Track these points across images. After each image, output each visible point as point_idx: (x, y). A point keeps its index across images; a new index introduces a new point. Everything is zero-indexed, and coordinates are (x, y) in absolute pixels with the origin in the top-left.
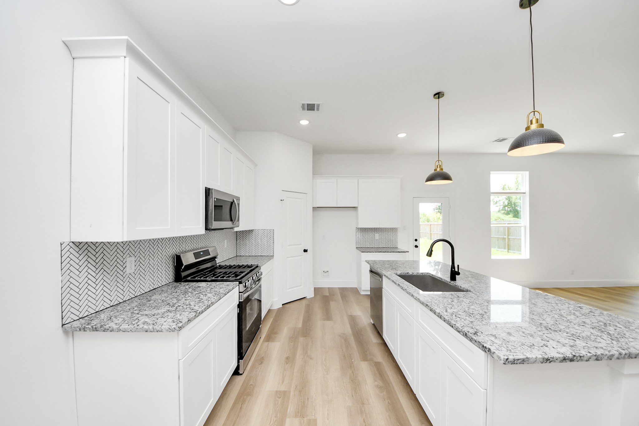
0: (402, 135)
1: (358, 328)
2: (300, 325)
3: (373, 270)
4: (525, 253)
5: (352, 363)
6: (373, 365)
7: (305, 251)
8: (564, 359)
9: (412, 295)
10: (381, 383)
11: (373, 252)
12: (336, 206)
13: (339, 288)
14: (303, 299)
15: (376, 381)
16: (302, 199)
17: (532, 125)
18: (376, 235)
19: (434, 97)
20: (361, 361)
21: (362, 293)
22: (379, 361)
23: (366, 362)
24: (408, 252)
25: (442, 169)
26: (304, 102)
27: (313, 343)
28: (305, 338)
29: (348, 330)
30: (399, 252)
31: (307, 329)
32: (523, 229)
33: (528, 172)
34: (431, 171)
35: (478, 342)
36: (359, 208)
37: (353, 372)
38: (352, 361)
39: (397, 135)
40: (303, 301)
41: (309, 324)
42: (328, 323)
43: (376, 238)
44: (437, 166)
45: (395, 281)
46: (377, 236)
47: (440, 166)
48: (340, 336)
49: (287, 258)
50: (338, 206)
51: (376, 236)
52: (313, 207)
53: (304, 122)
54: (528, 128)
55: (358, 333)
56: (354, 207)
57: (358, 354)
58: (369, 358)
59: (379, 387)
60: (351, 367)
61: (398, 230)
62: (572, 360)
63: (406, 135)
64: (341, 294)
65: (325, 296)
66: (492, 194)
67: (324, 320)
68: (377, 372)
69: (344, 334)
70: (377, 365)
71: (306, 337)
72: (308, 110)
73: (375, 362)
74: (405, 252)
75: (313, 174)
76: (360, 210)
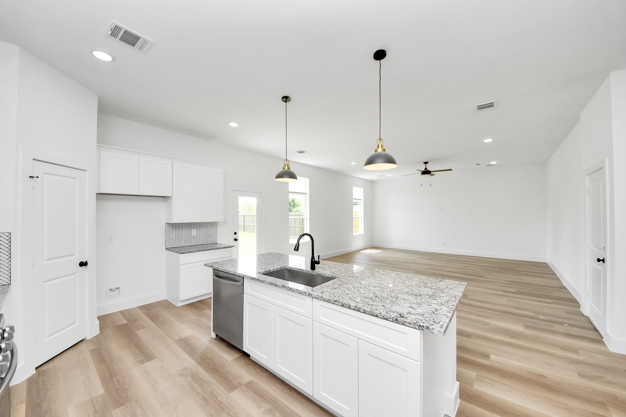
0: (233, 125)
1: (200, 352)
2: (99, 390)
3: (221, 274)
5: (221, 403)
6: (245, 389)
7: (83, 264)
9: (310, 294)
10: (266, 406)
11: (196, 252)
12: (137, 194)
13: (138, 307)
14: (79, 345)
15: (260, 407)
16: (76, 178)
17: (379, 149)
18: (193, 230)
19: (282, 99)
20: (230, 393)
21: (180, 304)
22: (249, 381)
23: (236, 391)
24: (234, 246)
25: (289, 168)
26: (120, 25)
27: (143, 407)
28: (123, 407)
29: (190, 362)
31: (117, 390)
33: (308, 179)
34: (280, 170)
35: (413, 324)
36: (174, 199)
37: (229, 414)
38: (219, 400)
39: (228, 123)
40: (82, 346)
41: (118, 380)
42: (150, 365)
43: (193, 234)
44: (285, 165)
45: (274, 283)
46: (194, 232)
47: (288, 165)
48: (181, 375)
49: (44, 282)
50: (140, 194)
52: (97, 194)
53: (102, 56)
54: (376, 151)
55: (204, 359)
56: (164, 197)
57: (220, 386)
58: (236, 383)
59: (268, 411)
60: (222, 409)
61: (218, 224)
63: (238, 126)
64: (148, 315)
65: (122, 326)
66: (290, 193)
67: (142, 362)
68: (254, 395)
69: (186, 369)
70: (249, 385)
71: (123, 405)
72: (121, 39)
73: (246, 384)
74: (231, 247)
75: (97, 143)
76: (175, 201)
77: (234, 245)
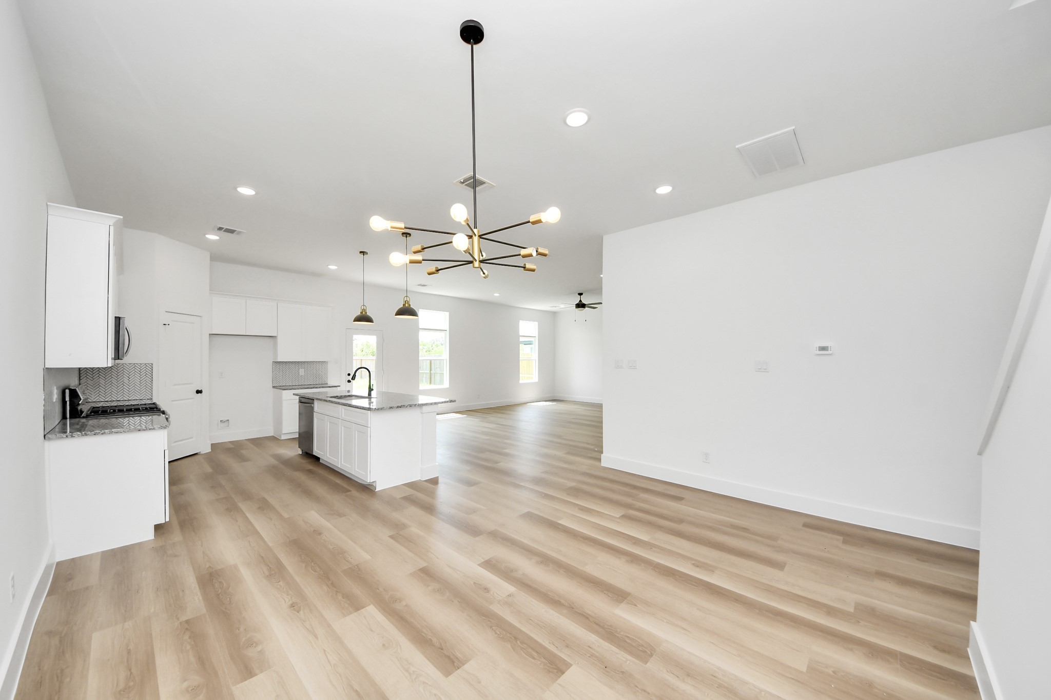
0: (333, 267)
3: (303, 400)
4: (446, 384)
7: (199, 392)
8: (398, 407)
12: (244, 333)
13: (246, 439)
14: (195, 456)
16: (193, 323)
18: (301, 370)
19: (360, 253)
20: (294, 472)
21: (283, 437)
30: (330, 387)
32: (445, 361)
33: (448, 313)
36: (279, 338)
39: (328, 265)
43: (301, 374)
49: (172, 401)
50: (247, 334)
51: (300, 372)
52: (210, 334)
55: (285, 462)
56: (272, 336)
57: (289, 470)
61: (328, 364)
62: (400, 407)
63: (337, 268)
64: (253, 443)
65: (229, 448)
66: (420, 330)
67: (241, 462)
69: (270, 465)
72: (224, 231)
74: (336, 387)
75: (210, 291)
76: (279, 340)
77: (339, 385)
